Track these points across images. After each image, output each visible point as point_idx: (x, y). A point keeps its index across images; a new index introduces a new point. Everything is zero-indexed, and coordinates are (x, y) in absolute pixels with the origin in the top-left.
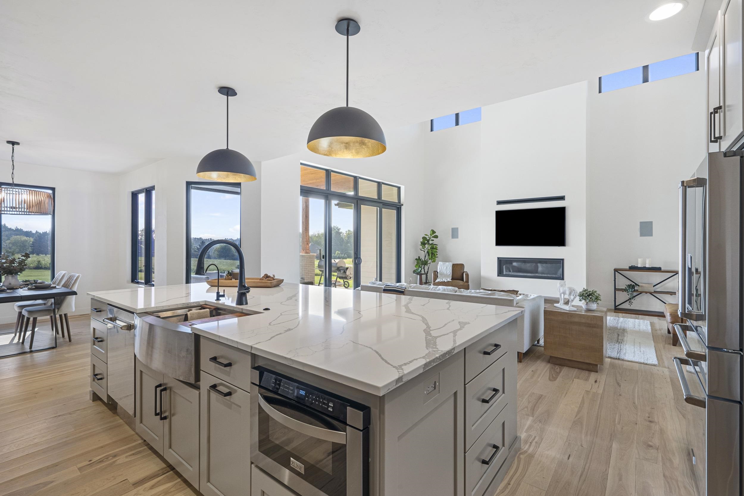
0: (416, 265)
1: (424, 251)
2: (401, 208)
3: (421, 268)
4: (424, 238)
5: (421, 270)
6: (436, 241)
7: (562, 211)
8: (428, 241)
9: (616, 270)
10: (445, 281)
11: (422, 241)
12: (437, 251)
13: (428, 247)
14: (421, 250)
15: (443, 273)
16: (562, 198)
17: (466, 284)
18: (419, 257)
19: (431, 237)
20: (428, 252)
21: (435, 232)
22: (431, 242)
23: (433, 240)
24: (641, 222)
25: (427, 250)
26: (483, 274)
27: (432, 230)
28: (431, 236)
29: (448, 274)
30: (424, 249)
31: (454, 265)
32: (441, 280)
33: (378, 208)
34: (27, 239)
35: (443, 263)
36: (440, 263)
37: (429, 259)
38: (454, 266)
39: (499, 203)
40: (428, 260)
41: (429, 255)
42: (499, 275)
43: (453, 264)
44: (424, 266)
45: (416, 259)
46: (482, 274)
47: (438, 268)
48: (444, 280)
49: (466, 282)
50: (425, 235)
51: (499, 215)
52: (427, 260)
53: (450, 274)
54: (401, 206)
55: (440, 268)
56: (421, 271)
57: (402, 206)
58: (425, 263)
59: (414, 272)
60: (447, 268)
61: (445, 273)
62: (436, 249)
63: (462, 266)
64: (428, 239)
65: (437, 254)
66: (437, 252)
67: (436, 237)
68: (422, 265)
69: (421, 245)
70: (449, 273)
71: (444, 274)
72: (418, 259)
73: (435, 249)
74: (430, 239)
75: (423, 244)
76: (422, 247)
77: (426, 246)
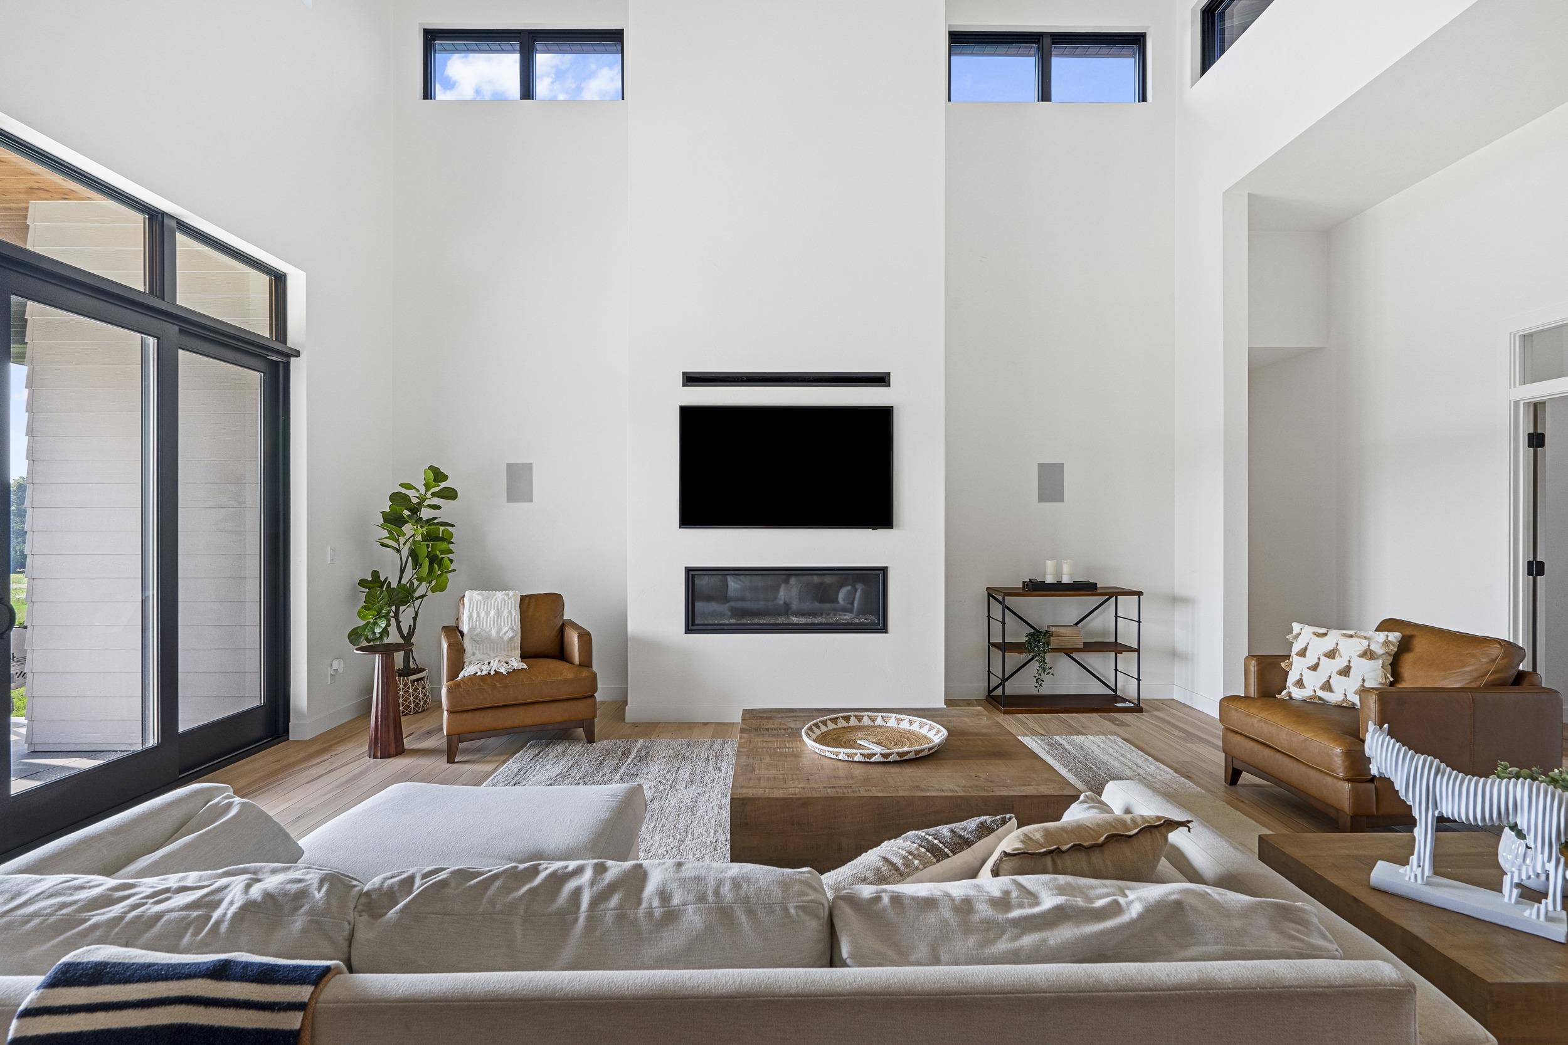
0: (363, 607)
1: (398, 551)
2: (287, 366)
3: (388, 620)
4: (395, 497)
5: (388, 625)
6: (448, 511)
7: (882, 417)
8: (415, 510)
9: (991, 593)
10: (503, 670)
11: (388, 510)
12: (451, 546)
13: (413, 532)
14: (383, 545)
15: (483, 635)
16: (881, 380)
17: (585, 673)
18: (375, 574)
19: (429, 495)
20: (413, 554)
21: (445, 478)
22: (425, 514)
23: (437, 507)
24: (1039, 466)
25: (408, 544)
26: (635, 626)
27: (431, 468)
28: (427, 490)
29: (506, 638)
30: (398, 541)
31: (527, 601)
32: (484, 668)
33: (152, 342)
35: (482, 595)
36: (472, 597)
37: (420, 580)
38: (528, 603)
39: (691, 379)
40: (416, 583)
41: (417, 564)
42: (691, 628)
43: (523, 598)
44: (397, 610)
45: (363, 583)
46: (632, 628)
47: (465, 618)
48: (495, 665)
49: (581, 665)
50: (400, 485)
52: (412, 584)
53: (511, 639)
54: (289, 356)
55: (470, 617)
56: (385, 632)
57: (293, 360)
58: (404, 596)
59: (354, 636)
60: (499, 613)
61: (494, 632)
62: (448, 539)
63: (556, 600)
64: (415, 501)
65: (451, 561)
66: (451, 552)
67: (450, 494)
68: (390, 606)
69: (382, 526)
70: (511, 634)
71: (488, 638)
72: (373, 583)
73: (443, 539)
74: (425, 504)
75: (393, 520)
76: (386, 534)
77: (408, 529)
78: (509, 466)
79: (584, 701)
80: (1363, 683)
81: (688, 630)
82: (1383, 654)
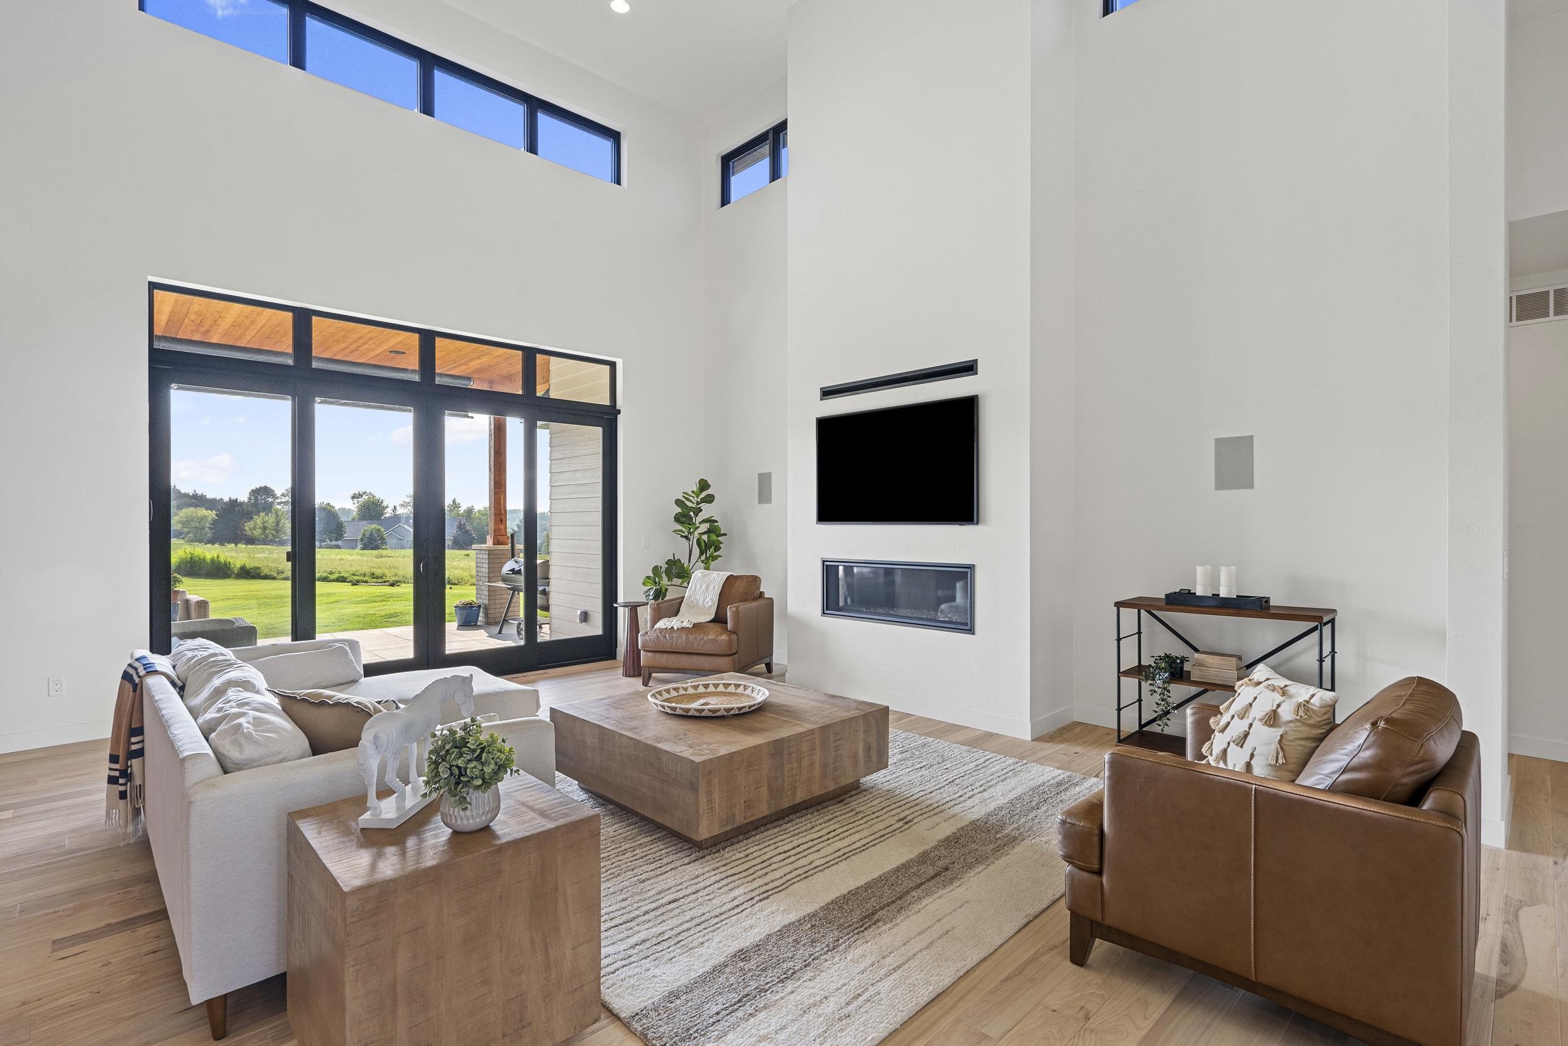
1: (689, 540)
2: (616, 420)
4: (679, 503)
7: (969, 410)
8: (693, 511)
14: (682, 536)
15: (695, 602)
16: (968, 368)
18: (674, 556)
19: (700, 499)
20: (697, 542)
21: (711, 487)
23: (700, 509)
24: (1218, 441)
25: (697, 535)
26: (791, 606)
27: (700, 481)
28: (697, 497)
29: (706, 606)
34: (206, 514)
38: (730, 581)
39: (827, 393)
42: (824, 610)
43: (729, 578)
45: (668, 560)
46: (789, 607)
50: (682, 494)
51: (827, 428)
53: (710, 607)
54: (617, 414)
55: (691, 589)
57: (618, 416)
60: (707, 588)
61: (702, 599)
63: (752, 581)
64: (690, 505)
67: (713, 499)
70: (710, 603)
71: (697, 605)
73: (714, 533)
74: (696, 507)
78: (760, 475)
79: (724, 658)
80: (1251, 759)
81: (824, 613)
82: (1291, 721)
